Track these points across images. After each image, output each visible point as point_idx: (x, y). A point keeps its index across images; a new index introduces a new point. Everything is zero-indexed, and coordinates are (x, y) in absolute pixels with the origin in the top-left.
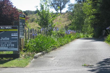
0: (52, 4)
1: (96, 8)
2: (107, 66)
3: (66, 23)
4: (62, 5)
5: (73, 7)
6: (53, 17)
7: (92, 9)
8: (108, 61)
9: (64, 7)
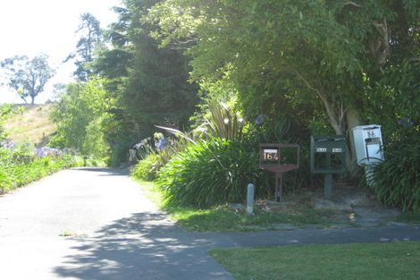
0: (13, 81)
1: (115, 97)
2: (120, 236)
3: (43, 129)
4: (36, 86)
5: (64, 91)
6: (5, 113)
7: (106, 97)
8: (123, 225)
9: (40, 89)
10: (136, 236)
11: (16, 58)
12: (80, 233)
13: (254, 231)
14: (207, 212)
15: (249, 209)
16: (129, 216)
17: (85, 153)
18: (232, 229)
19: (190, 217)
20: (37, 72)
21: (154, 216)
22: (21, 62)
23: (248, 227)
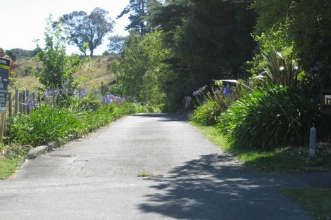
0: (73, 35)
2: (194, 177)
3: (102, 79)
4: (94, 39)
6: (74, 64)
8: (195, 166)
9: (98, 42)
10: (208, 176)
11: (75, 14)
12: (156, 174)
13: (318, 171)
14: (271, 154)
15: (312, 151)
16: (198, 158)
17: (142, 101)
18: (298, 170)
19: (256, 159)
20: (95, 26)
21: (221, 158)
22: (79, 18)
23: (312, 168)
